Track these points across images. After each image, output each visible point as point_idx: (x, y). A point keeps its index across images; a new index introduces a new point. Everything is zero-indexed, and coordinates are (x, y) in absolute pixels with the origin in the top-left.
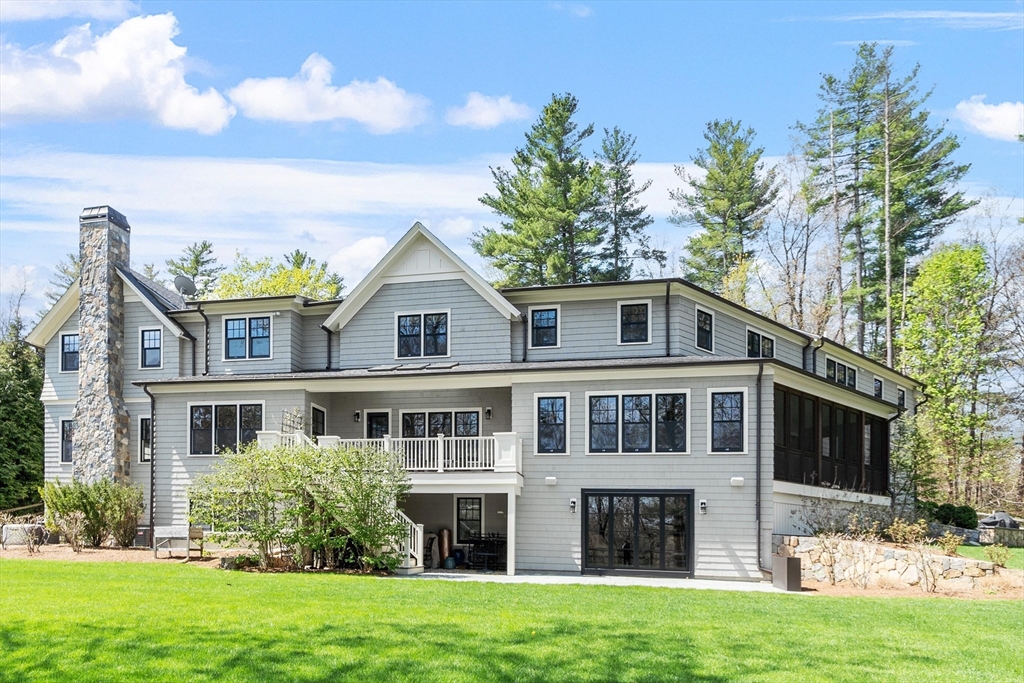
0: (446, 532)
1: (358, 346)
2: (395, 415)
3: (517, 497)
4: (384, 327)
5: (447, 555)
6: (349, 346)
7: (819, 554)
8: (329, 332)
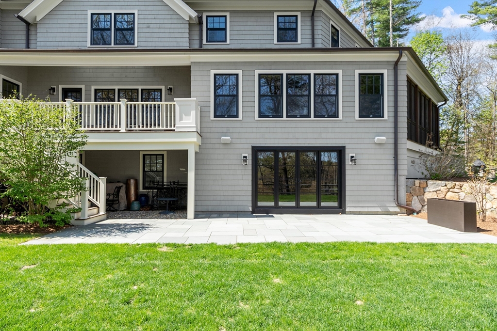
0: (132, 181)
1: (54, 35)
2: (88, 90)
3: (196, 153)
4: (78, 21)
5: (133, 198)
6: (45, 35)
7: (444, 193)
8: (28, 24)
